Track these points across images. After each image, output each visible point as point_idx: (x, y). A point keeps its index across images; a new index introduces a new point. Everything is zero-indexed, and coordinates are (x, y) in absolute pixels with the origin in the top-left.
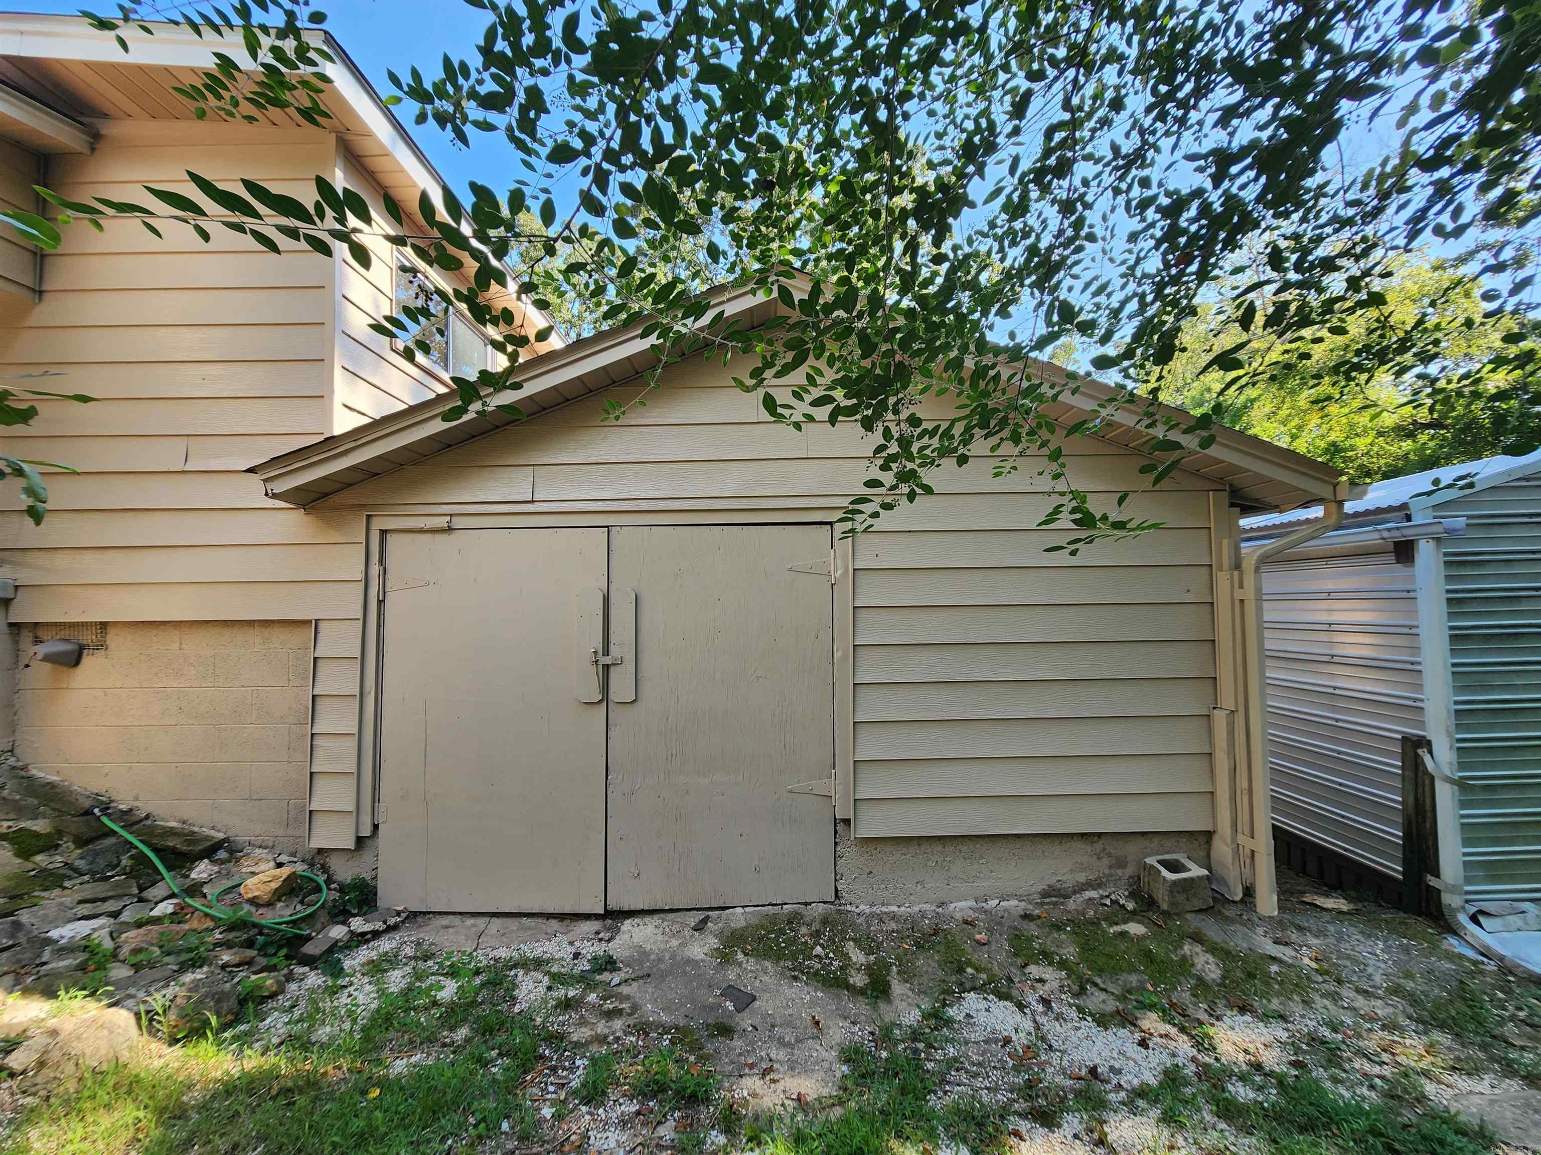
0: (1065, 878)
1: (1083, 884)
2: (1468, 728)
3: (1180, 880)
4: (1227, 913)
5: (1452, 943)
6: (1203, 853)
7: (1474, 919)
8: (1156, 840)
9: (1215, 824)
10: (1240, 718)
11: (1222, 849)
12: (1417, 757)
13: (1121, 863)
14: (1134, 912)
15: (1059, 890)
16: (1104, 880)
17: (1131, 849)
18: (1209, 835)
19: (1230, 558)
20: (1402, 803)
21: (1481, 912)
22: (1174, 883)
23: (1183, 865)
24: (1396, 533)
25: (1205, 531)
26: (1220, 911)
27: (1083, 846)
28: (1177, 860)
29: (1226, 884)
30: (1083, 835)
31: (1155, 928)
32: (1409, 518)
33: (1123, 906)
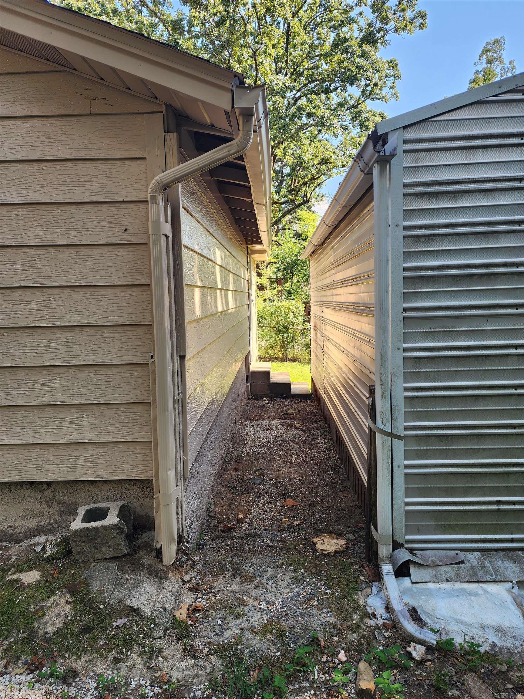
0: (16, 524)
1: (34, 529)
8: (106, 488)
15: (12, 535)
16: (55, 526)
18: (150, 483)
24: (363, 162)
25: (143, 163)
27: (33, 494)
30: (32, 484)
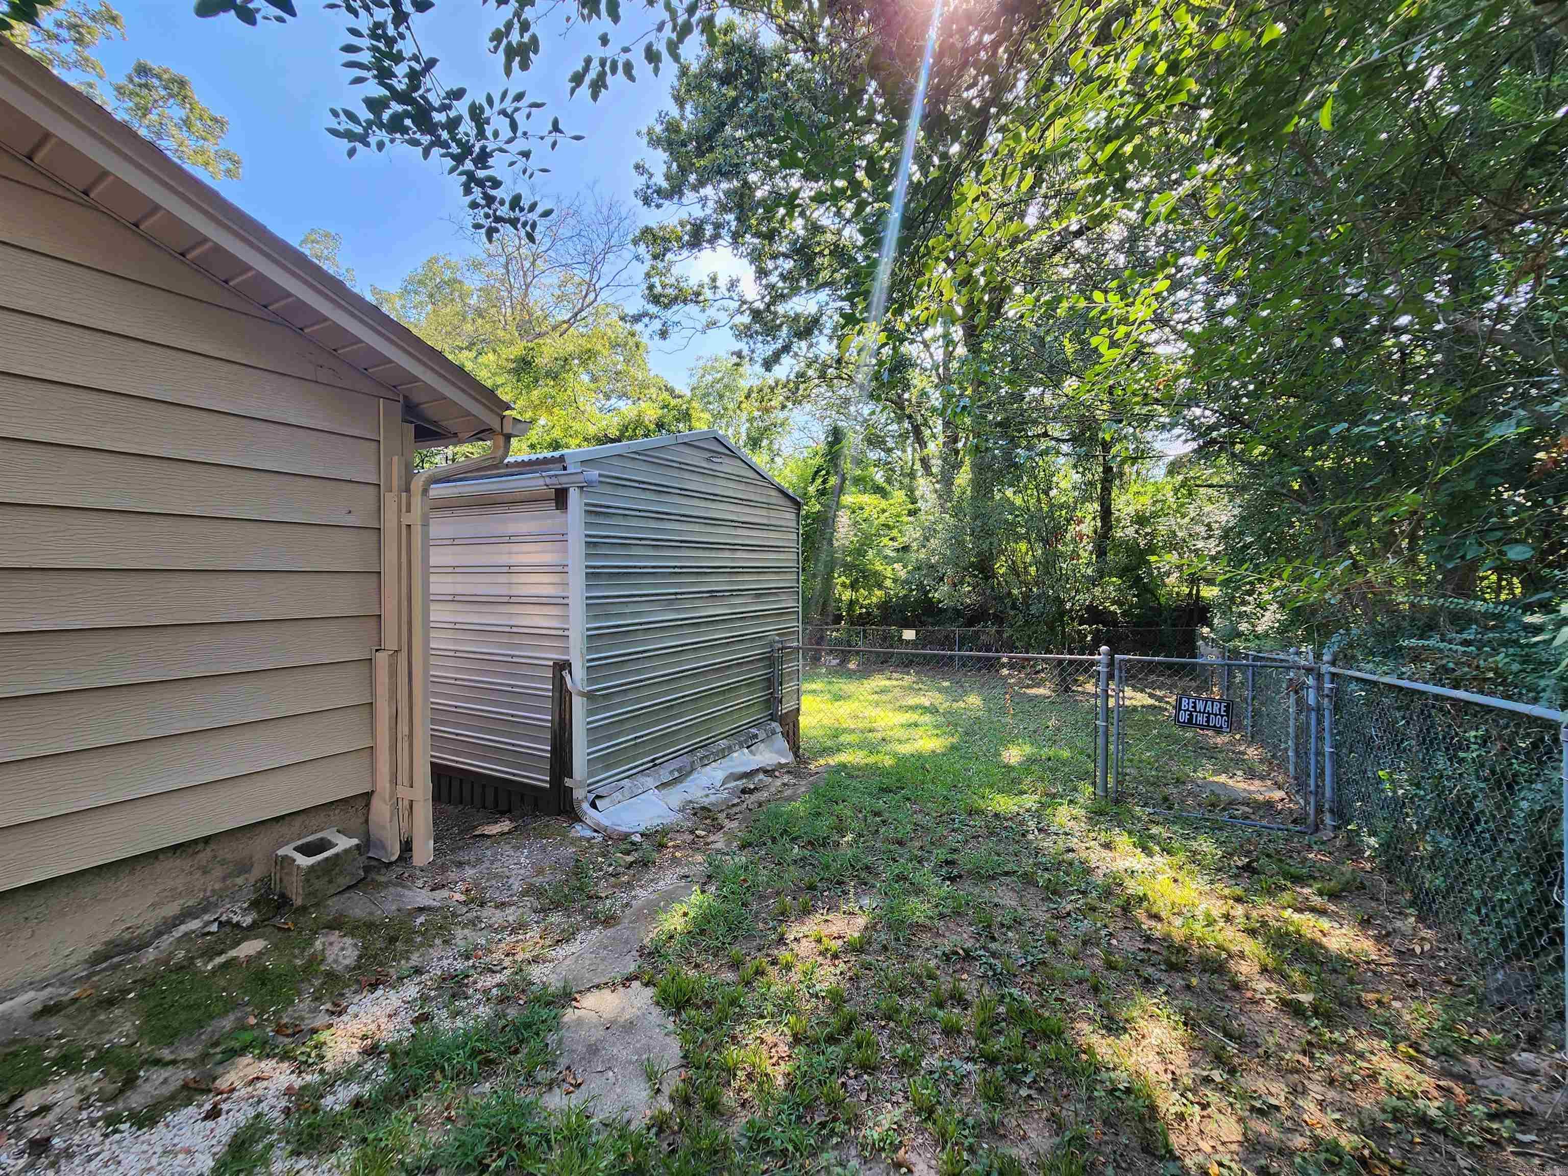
0: (139, 922)
1: (176, 918)
2: (597, 649)
3: (319, 863)
4: (383, 879)
5: (579, 830)
6: (358, 821)
7: (593, 805)
8: (300, 820)
9: (374, 782)
10: (403, 657)
11: (381, 809)
12: (562, 678)
13: (243, 867)
14: (253, 926)
16: (213, 899)
17: (258, 846)
18: (367, 797)
19: (400, 478)
20: (552, 721)
21: (598, 797)
22: (312, 868)
23: (329, 842)
24: (554, 480)
25: (374, 444)
26: (373, 880)
28: (322, 839)
29: (384, 847)
31: (280, 935)
32: (565, 468)
33: (238, 925)
